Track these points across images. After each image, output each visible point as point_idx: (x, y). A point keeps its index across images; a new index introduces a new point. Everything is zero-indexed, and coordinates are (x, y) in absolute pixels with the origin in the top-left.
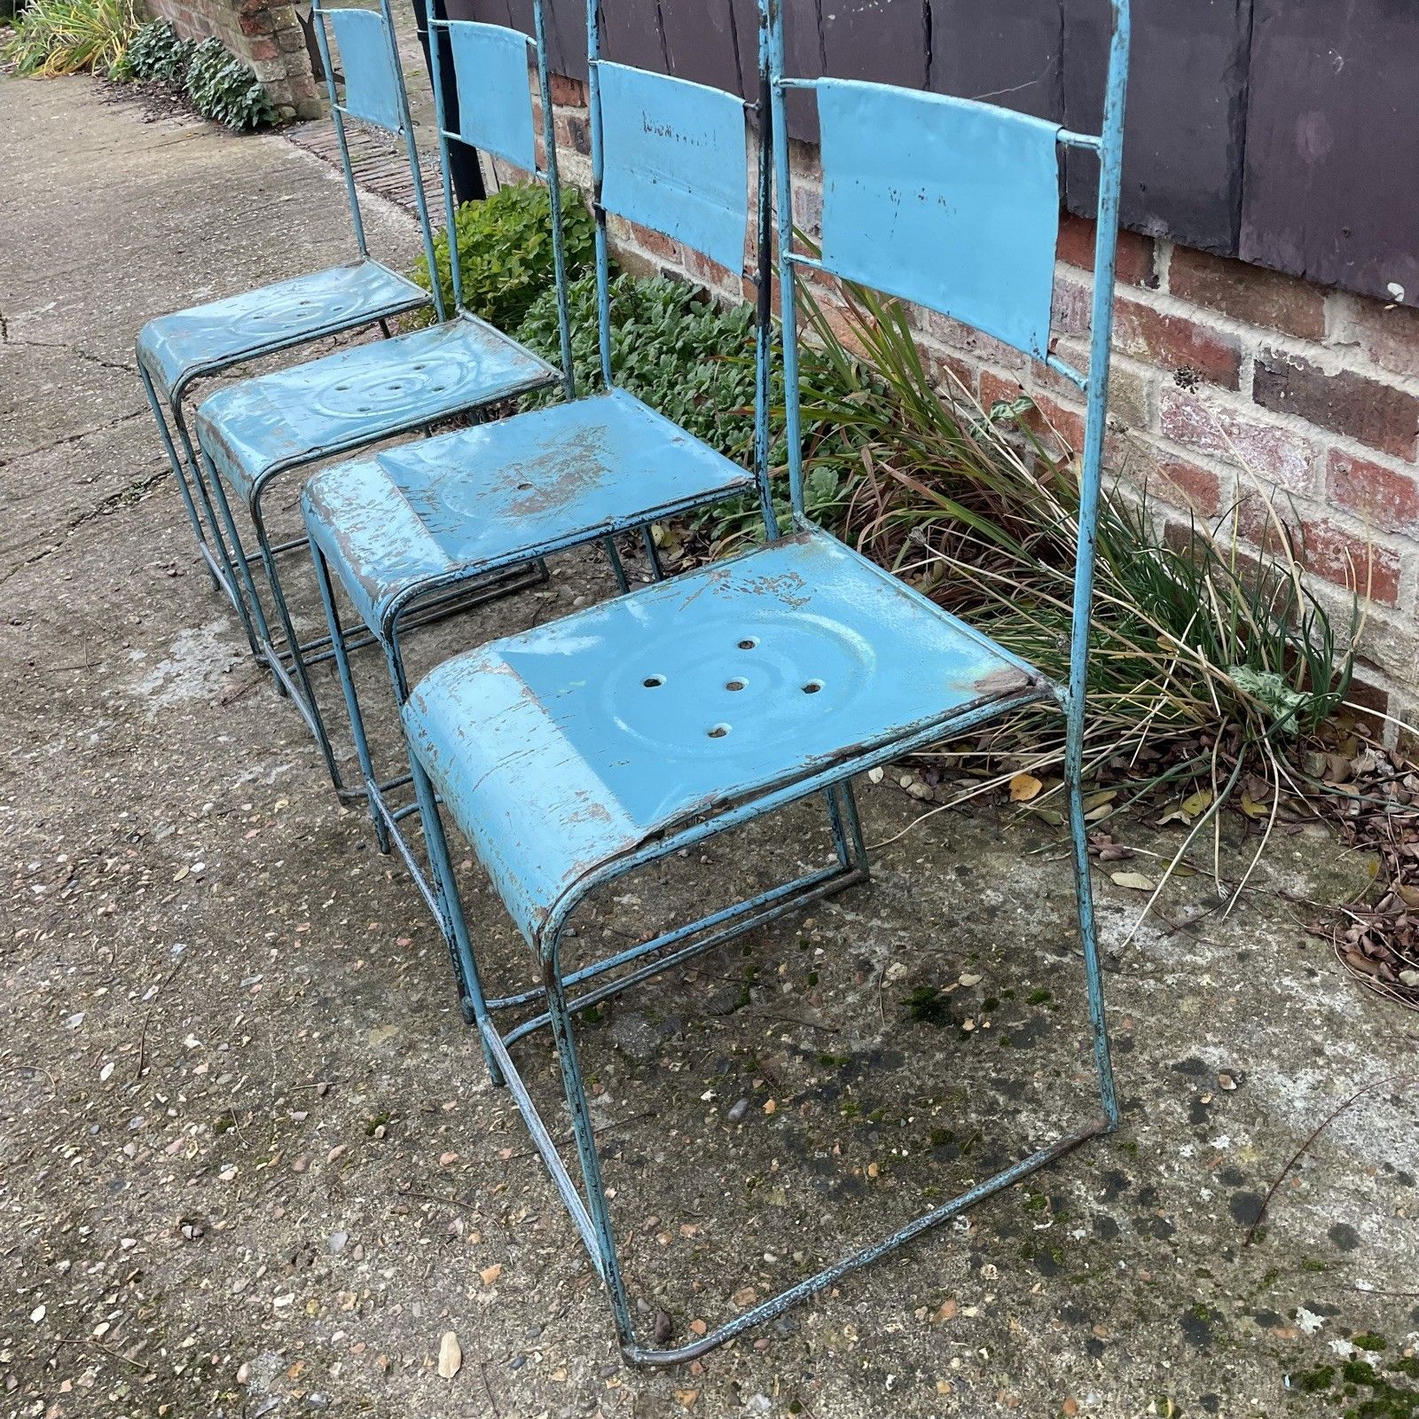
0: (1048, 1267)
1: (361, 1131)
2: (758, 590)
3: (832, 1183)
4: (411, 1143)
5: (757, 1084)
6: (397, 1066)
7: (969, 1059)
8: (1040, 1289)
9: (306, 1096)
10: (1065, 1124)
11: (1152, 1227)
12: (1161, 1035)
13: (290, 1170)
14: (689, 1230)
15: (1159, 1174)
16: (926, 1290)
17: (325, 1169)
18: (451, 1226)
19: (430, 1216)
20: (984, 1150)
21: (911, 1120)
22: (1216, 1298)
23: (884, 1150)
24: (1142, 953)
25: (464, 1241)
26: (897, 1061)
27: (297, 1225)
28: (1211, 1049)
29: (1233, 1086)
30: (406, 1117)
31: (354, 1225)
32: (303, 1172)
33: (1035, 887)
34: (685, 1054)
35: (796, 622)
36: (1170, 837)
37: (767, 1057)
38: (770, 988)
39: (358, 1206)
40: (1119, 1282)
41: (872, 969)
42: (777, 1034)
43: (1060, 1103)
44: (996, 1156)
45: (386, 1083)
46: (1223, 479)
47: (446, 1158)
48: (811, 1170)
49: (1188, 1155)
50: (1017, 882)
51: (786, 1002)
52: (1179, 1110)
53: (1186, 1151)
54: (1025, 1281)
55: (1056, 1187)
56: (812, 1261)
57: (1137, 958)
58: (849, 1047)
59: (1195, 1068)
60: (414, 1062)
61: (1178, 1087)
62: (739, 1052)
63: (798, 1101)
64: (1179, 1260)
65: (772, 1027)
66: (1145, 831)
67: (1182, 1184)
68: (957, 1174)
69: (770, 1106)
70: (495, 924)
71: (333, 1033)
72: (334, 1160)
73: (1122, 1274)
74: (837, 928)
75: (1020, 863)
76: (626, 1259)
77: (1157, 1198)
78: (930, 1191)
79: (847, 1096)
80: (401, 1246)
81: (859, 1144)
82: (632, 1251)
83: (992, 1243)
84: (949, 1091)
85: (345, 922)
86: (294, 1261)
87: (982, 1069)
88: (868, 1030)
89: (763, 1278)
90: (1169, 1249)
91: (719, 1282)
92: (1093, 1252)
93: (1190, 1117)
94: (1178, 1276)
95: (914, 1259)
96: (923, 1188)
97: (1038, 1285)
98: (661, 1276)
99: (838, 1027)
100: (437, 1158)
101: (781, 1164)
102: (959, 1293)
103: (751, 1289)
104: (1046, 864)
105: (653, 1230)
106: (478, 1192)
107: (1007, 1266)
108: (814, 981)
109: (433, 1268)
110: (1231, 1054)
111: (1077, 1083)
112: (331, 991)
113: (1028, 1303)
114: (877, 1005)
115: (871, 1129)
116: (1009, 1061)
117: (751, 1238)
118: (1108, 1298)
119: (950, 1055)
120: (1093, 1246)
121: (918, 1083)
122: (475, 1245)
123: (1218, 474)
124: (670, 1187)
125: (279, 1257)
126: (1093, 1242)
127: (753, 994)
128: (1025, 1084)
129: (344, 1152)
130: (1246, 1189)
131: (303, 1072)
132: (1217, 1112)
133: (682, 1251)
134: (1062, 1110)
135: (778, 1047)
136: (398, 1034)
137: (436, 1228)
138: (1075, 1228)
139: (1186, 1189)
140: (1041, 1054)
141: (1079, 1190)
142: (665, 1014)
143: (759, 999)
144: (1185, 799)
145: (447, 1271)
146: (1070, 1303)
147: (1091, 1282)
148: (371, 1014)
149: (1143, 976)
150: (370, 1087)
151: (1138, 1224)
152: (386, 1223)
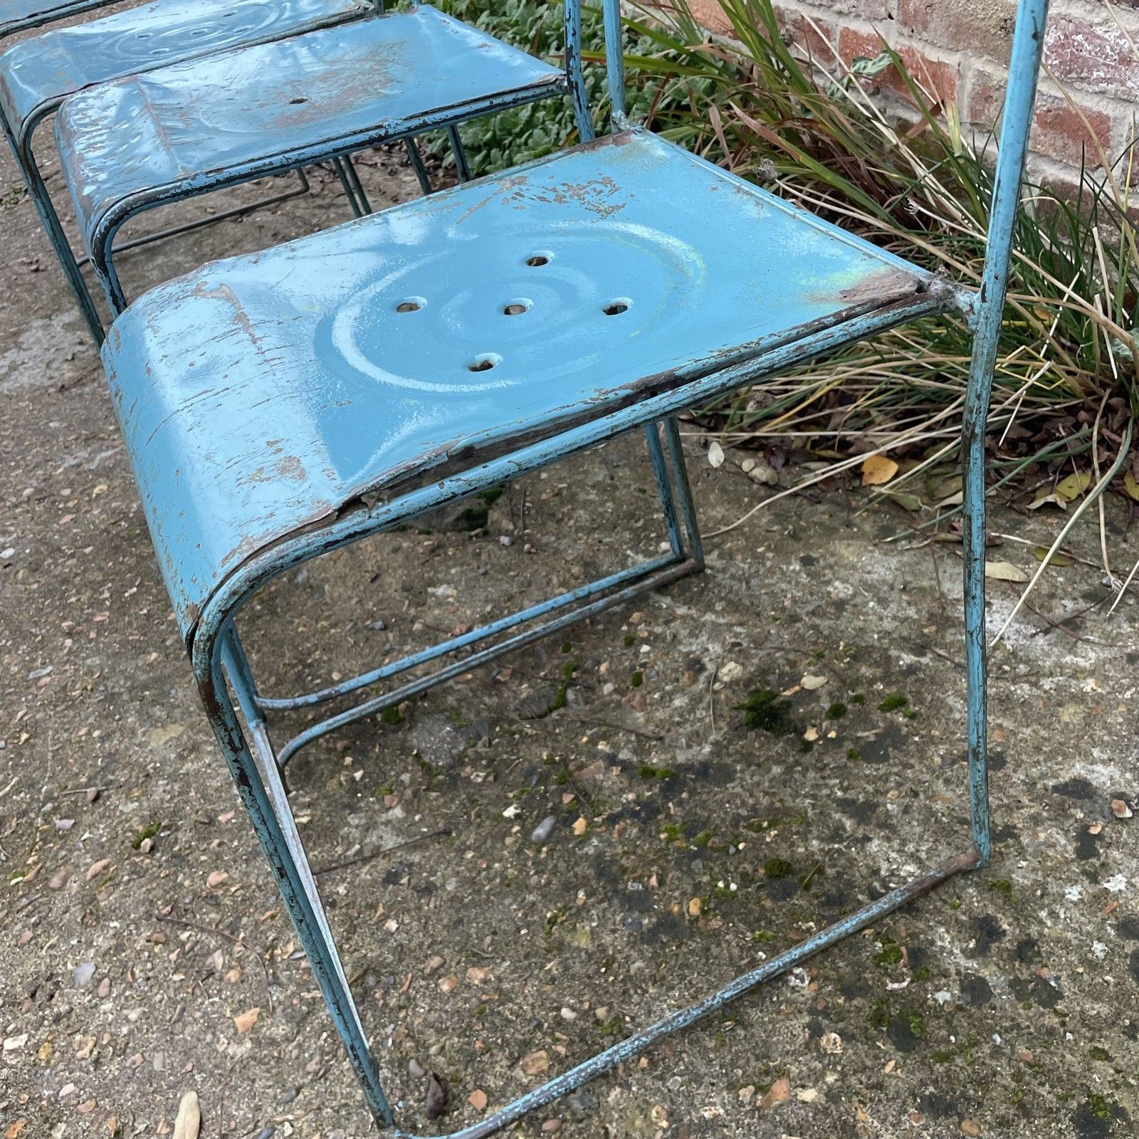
0: (906, 1039)
1: (127, 844)
2: (560, 199)
3: (646, 921)
4: (179, 859)
5: (567, 798)
6: (176, 770)
7: (811, 774)
8: (895, 1068)
9: (75, 802)
10: (923, 856)
11: (1033, 990)
12: (1038, 749)
13: (46, 887)
14: (477, 975)
15: (1041, 922)
16: (753, 1063)
17: (82, 887)
18: (210, 960)
19: (187, 947)
20: (827, 886)
21: (741, 846)
22: (1117, 1087)
23: (708, 883)
24: (1014, 654)
25: (221, 979)
26: (726, 775)
27: (44, 953)
28: (1099, 768)
29: (1128, 814)
30: (178, 829)
31: (104, 955)
32: (60, 889)
33: (890, 578)
34: (491, 761)
35: (605, 232)
36: (1043, 523)
37: (581, 767)
38: (590, 688)
39: (111, 932)
40: (994, 1063)
41: (702, 668)
42: (593, 741)
43: (918, 830)
44: (841, 894)
45: (161, 789)
46: (1115, 119)
47: (214, 878)
48: (622, 905)
49: (1075, 899)
50: (869, 573)
51: (606, 704)
52: (1063, 842)
53: (1073, 893)
54: (876, 1057)
55: (913, 936)
56: (618, 1020)
57: (1008, 659)
58: (674, 757)
59: (1080, 790)
60: (195, 766)
61: (1061, 813)
62: (550, 761)
63: (613, 820)
64: (1069, 1036)
65: (589, 733)
66: (1015, 516)
67: (1069, 935)
68: (795, 915)
69: (580, 825)
70: (301, 614)
71: (114, 732)
72: (95, 876)
73: (996, 1052)
74: (667, 623)
75: (872, 551)
76: (401, 1008)
77: (1039, 953)
78: (761, 936)
79: (669, 816)
80: (151, 982)
81: (678, 874)
82: (409, 999)
83: (836, 1006)
84: (787, 812)
85: (145, 611)
86: (33, 995)
87: (826, 786)
88: (696, 738)
89: (558, 1040)
90: (1055, 1021)
91: (506, 1043)
92: (961, 1021)
93: (1077, 851)
94: (1068, 1056)
95: (740, 1023)
96: (753, 931)
97: (892, 1063)
98: (440, 1032)
99: (663, 733)
100: (204, 878)
101: (588, 896)
102: (794, 1069)
103: (543, 1053)
104: (902, 552)
105: (435, 974)
106: (245, 920)
107: (853, 1037)
108: (638, 682)
109: (183, 1010)
110: (1123, 774)
111: (938, 806)
112: (120, 685)
113: (879, 1086)
114: (707, 709)
115: (695, 856)
116: (858, 778)
117: (548, 988)
118: (980, 1084)
119: (789, 770)
120: (960, 1014)
121: (751, 801)
122: (233, 985)
123: (1111, 114)
124: (460, 921)
125: (19, 989)
126: (960, 1008)
127: (570, 695)
128: (877, 805)
129: (106, 867)
131: (77, 774)
132: (1109, 845)
133: (466, 1001)
134: (921, 838)
135: (594, 756)
136: (181, 735)
137: (193, 961)
138: (938, 989)
139: (1075, 942)
140: (895, 770)
141: (942, 939)
142: (472, 716)
143: (576, 701)
144: (1060, 481)
145: (198, 1015)
146: (931, 1089)
147: (959, 1061)
148: (158, 711)
149: (1016, 679)
150: (144, 794)
151: (1016, 986)
152: (139, 953)
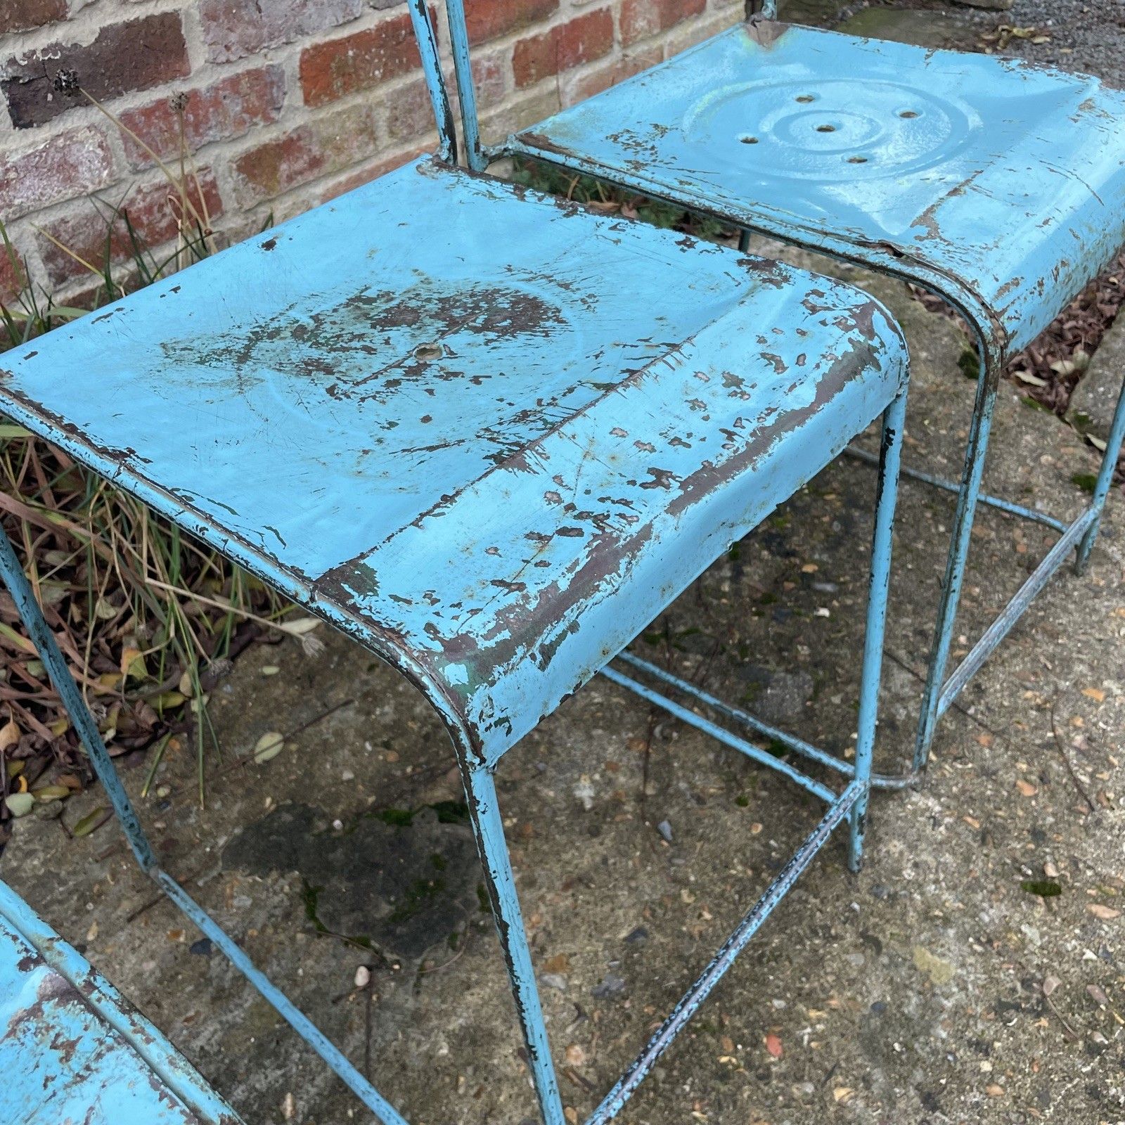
4: (1038, 835)
5: (789, 585)
6: (964, 913)
18: (1085, 747)
30: (1015, 860)
37: (755, 590)
42: (723, 595)
45: (992, 912)
47: (1028, 791)
60: (946, 896)
62: (758, 614)
69: (809, 568)
135: (738, 588)
148: (912, 1005)
150: (1009, 930)
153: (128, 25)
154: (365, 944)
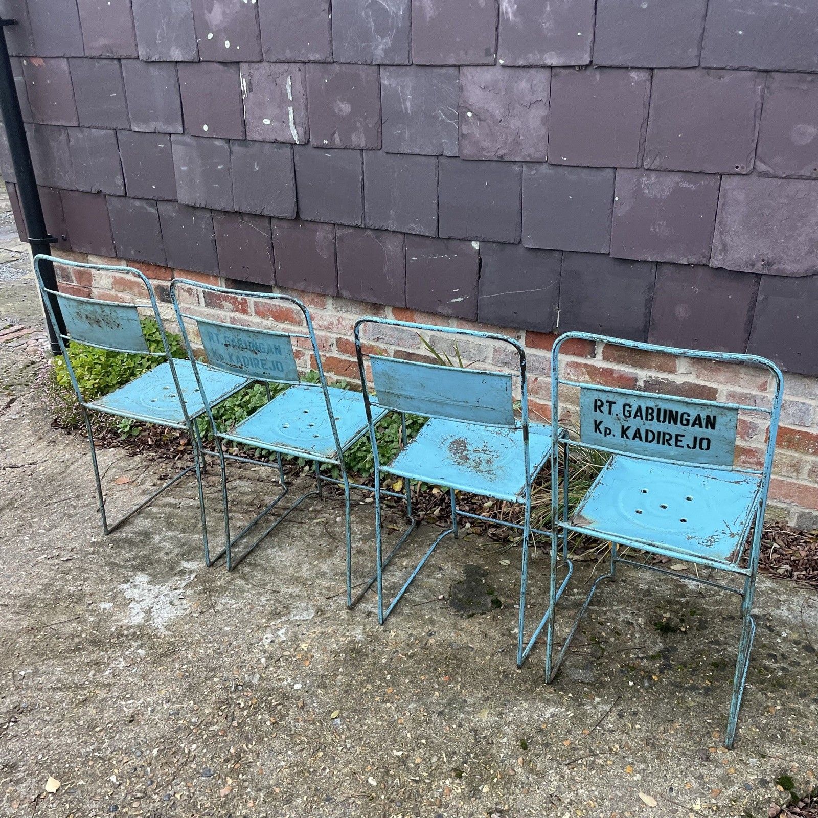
0: (784, 687)
1: (521, 750)
3: (701, 691)
4: (546, 745)
5: (642, 673)
6: (505, 722)
7: (695, 639)
8: (788, 693)
11: (794, 664)
13: (510, 776)
14: (677, 725)
15: (780, 650)
16: (761, 708)
18: (597, 763)
19: (585, 764)
21: (701, 663)
23: (704, 676)
25: (607, 765)
26: (675, 648)
27: (538, 791)
29: (770, 618)
30: (533, 737)
31: (560, 781)
32: (516, 774)
33: (652, 579)
34: (605, 674)
37: (634, 664)
39: (553, 774)
40: (803, 682)
41: (632, 623)
42: (627, 656)
45: (508, 729)
47: (566, 743)
48: (691, 691)
49: (780, 641)
50: (645, 579)
51: (617, 644)
52: (765, 630)
54: (782, 693)
55: (760, 665)
56: (722, 716)
57: (706, 591)
58: (655, 650)
60: (510, 718)
62: (622, 666)
63: (661, 672)
64: (809, 669)
65: (622, 654)
67: (788, 650)
69: (655, 678)
71: (461, 723)
72: (523, 764)
73: (801, 679)
74: (605, 614)
75: (639, 572)
77: (787, 656)
78: (731, 681)
79: (674, 665)
80: (587, 778)
81: (694, 677)
82: (666, 740)
83: (762, 687)
84: (700, 651)
85: (407, 681)
86: (552, 803)
87: (701, 640)
88: (655, 643)
89: (714, 728)
90: (804, 668)
91: (703, 735)
93: (770, 631)
95: (749, 701)
96: (727, 681)
97: (786, 692)
98: (684, 742)
99: (643, 645)
100: (563, 745)
101: (680, 693)
102: (770, 704)
103: (715, 732)
104: (647, 571)
105: (665, 731)
106: (592, 748)
107: (773, 691)
108: (618, 634)
109: (607, 778)
110: (760, 609)
112: (438, 708)
113: (788, 698)
114: (648, 634)
115: (693, 671)
116: (706, 635)
117: (697, 718)
118: (805, 687)
119: (688, 640)
120: (787, 676)
121: (689, 652)
122: (613, 764)
124: (655, 716)
125: (545, 804)
126: (785, 675)
127: (603, 646)
128: (718, 640)
129: (523, 759)
130: (803, 644)
131: (467, 741)
132: (774, 627)
133: (682, 732)
135: (632, 659)
136: (490, 712)
137: (592, 766)
138: (777, 673)
139: (790, 651)
140: (712, 629)
141: (766, 663)
143: (607, 647)
145: (613, 777)
146: (798, 693)
147: (797, 685)
148: (469, 709)
149: (714, 595)
150: (504, 734)
151: (789, 664)
152: (571, 774)
153: (695, 385)
154: (450, 596)
